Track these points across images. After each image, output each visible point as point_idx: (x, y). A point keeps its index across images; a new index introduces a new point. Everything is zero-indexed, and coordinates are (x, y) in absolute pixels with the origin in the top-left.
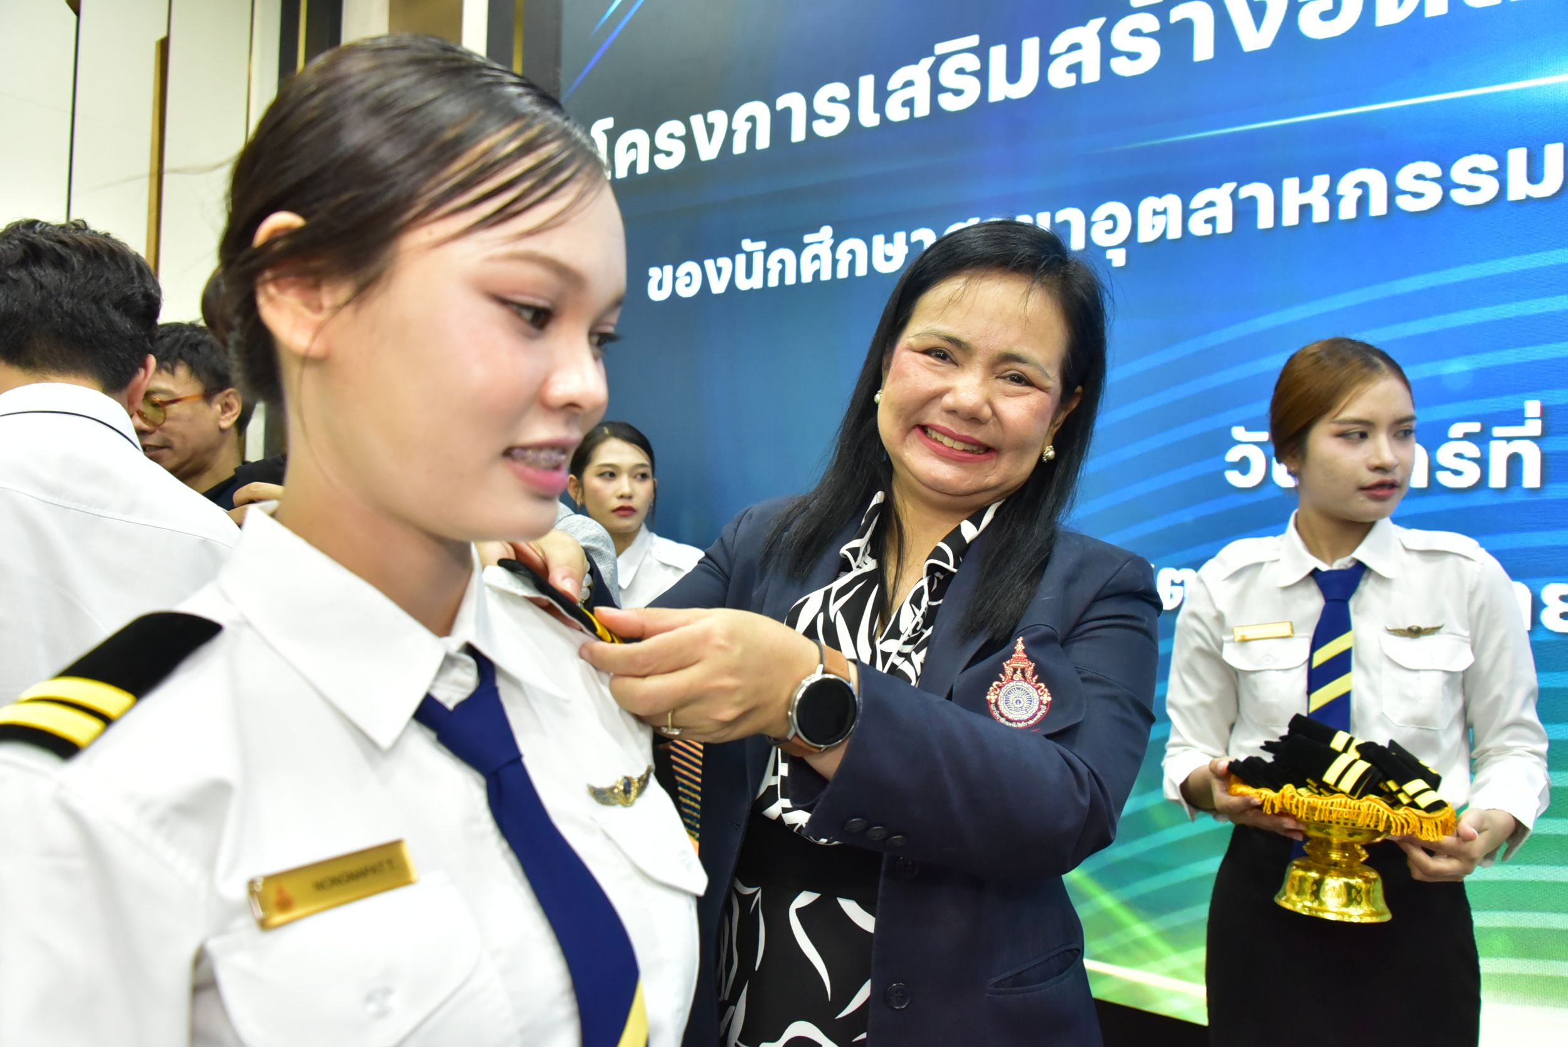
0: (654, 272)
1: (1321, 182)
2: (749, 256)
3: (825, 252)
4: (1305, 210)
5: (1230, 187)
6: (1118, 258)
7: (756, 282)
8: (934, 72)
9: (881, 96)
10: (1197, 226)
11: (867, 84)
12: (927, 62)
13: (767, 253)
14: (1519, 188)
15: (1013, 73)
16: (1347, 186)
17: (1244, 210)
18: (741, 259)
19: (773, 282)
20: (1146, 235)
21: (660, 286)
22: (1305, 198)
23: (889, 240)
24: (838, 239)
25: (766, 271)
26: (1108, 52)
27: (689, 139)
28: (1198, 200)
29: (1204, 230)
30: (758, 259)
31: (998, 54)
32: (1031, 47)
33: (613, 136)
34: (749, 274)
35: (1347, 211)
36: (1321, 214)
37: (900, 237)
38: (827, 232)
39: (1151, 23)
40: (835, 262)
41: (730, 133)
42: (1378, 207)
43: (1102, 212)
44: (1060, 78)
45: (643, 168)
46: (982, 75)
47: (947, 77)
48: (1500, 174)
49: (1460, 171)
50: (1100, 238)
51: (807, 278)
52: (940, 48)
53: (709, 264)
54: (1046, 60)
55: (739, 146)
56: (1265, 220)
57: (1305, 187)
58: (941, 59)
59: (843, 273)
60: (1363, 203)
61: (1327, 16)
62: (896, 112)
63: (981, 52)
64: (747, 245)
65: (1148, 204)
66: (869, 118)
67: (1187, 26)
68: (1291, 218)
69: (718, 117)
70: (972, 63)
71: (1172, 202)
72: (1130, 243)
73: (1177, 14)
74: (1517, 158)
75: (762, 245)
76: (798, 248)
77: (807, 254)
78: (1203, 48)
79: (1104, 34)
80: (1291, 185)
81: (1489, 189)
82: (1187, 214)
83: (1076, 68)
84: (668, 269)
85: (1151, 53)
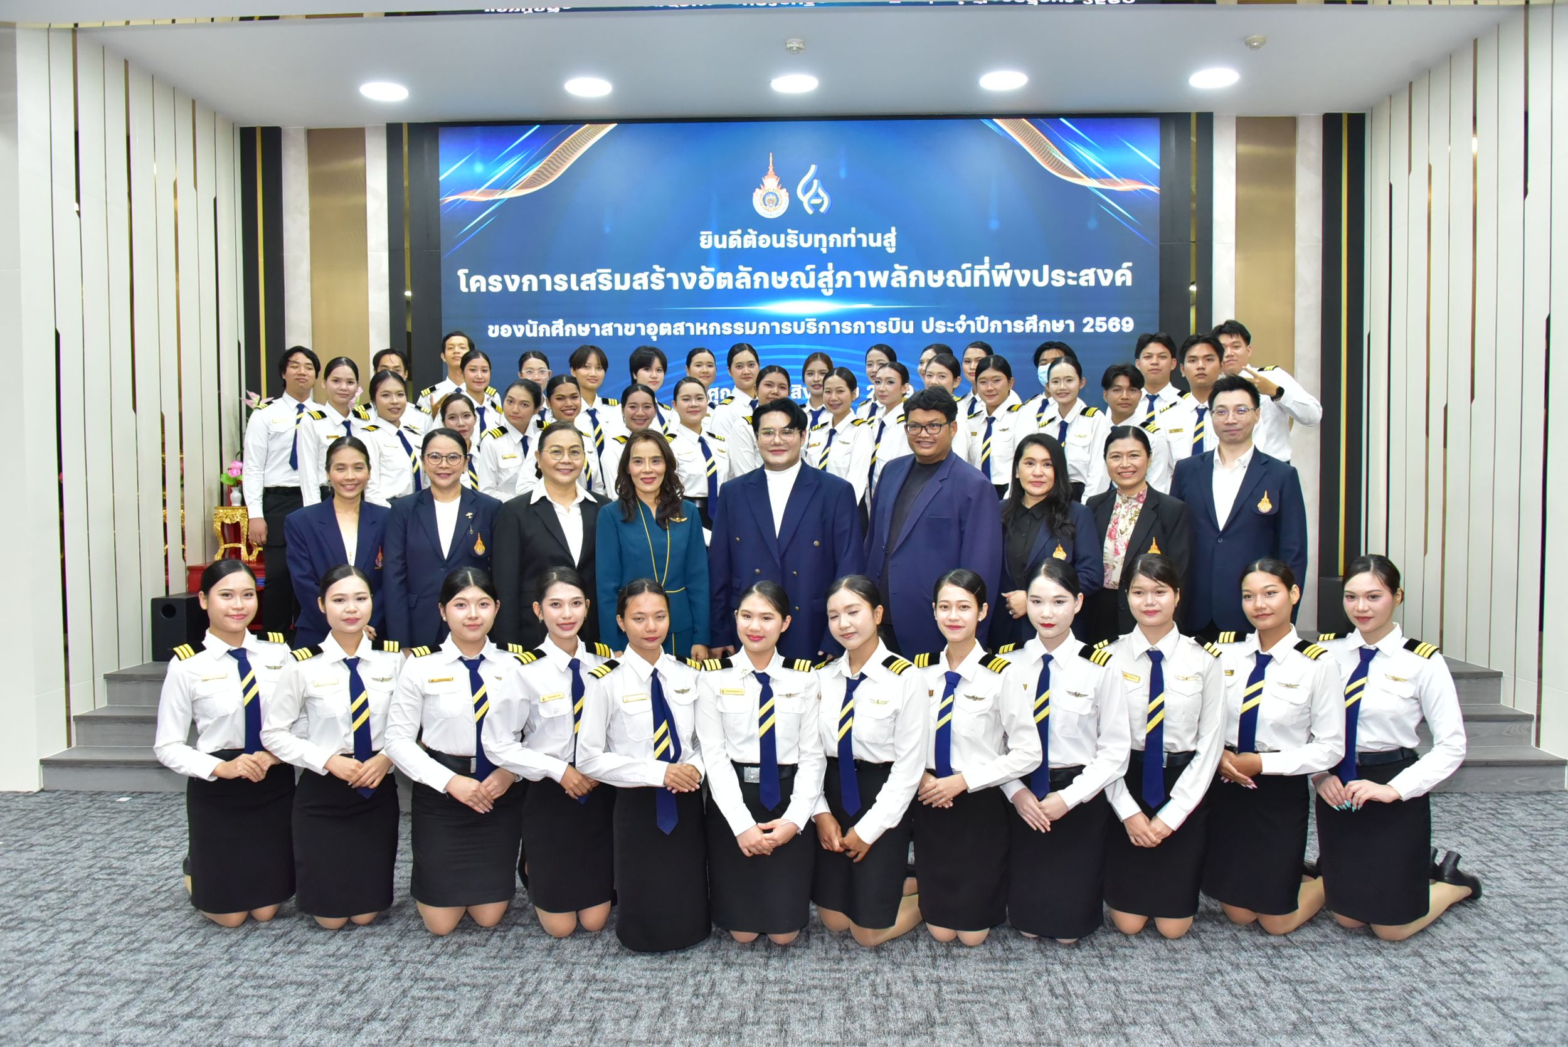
0: (491, 327)
1: (705, 325)
2: (531, 326)
3: (561, 327)
4: (702, 331)
5: (683, 323)
6: (655, 339)
7: (534, 334)
8: (597, 277)
9: (579, 282)
10: (676, 333)
11: (573, 277)
12: (594, 274)
13: (538, 326)
14: (748, 332)
15: (622, 283)
16: (712, 325)
17: (687, 329)
18: (528, 327)
19: (541, 335)
20: (662, 333)
21: (494, 332)
22: (702, 328)
23: (583, 326)
24: (565, 324)
25: (538, 331)
26: (650, 282)
27: (503, 282)
28: (676, 325)
29: (677, 334)
30: (535, 327)
31: (617, 276)
32: (627, 276)
33: (468, 276)
34: (531, 331)
35: (711, 333)
36: (705, 333)
37: (587, 325)
38: (561, 321)
39: (662, 277)
40: (564, 331)
41: (521, 284)
42: (718, 333)
43: (650, 325)
44: (636, 287)
45: (483, 289)
46: (613, 281)
47: (601, 279)
48: (744, 328)
49: (736, 325)
50: (649, 332)
51: (554, 335)
52: (599, 271)
53: (515, 327)
54: (632, 281)
55: (525, 288)
56: (692, 333)
57: (701, 325)
58: (599, 274)
59: (567, 334)
60: (715, 331)
61: (706, 284)
62: (584, 287)
63: (612, 274)
64: (530, 322)
65: (662, 325)
66: (575, 288)
67: (671, 279)
68: (698, 333)
69: (516, 278)
70: (610, 277)
71: (668, 325)
72: (658, 335)
73: (669, 275)
74: (747, 324)
75: (537, 322)
76: (551, 326)
77: (554, 327)
78: (676, 286)
79: (649, 277)
80: (698, 324)
81: (741, 332)
82: (673, 329)
83: (641, 285)
84: (497, 327)
85: (661, 286)
